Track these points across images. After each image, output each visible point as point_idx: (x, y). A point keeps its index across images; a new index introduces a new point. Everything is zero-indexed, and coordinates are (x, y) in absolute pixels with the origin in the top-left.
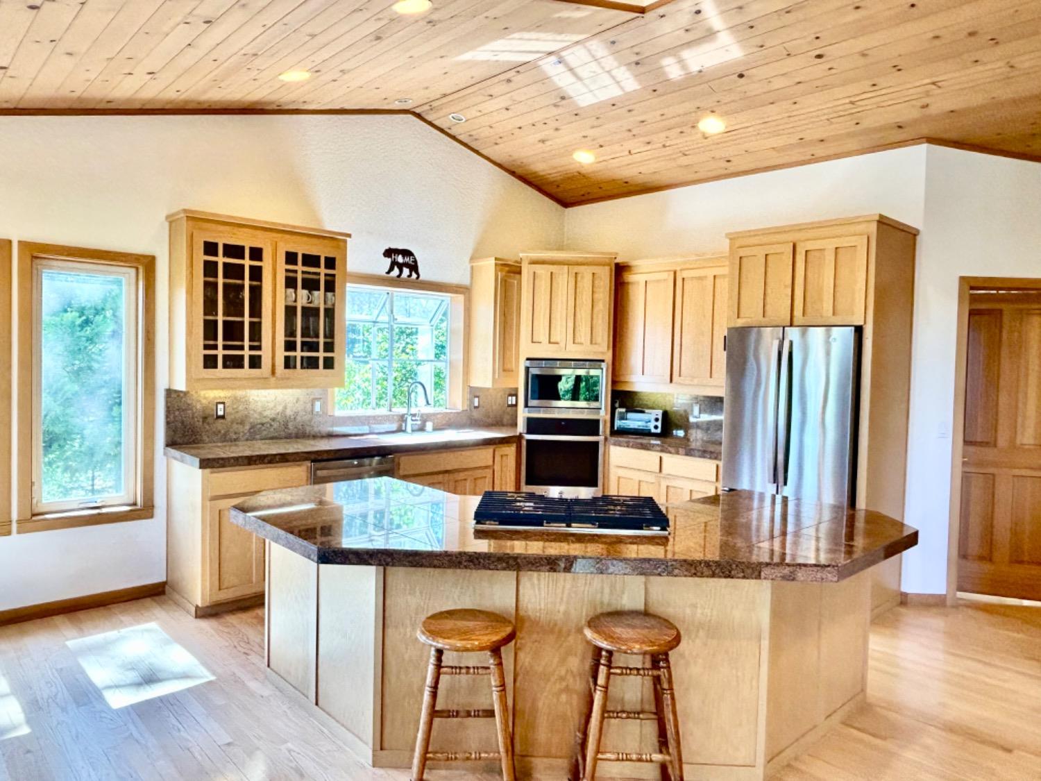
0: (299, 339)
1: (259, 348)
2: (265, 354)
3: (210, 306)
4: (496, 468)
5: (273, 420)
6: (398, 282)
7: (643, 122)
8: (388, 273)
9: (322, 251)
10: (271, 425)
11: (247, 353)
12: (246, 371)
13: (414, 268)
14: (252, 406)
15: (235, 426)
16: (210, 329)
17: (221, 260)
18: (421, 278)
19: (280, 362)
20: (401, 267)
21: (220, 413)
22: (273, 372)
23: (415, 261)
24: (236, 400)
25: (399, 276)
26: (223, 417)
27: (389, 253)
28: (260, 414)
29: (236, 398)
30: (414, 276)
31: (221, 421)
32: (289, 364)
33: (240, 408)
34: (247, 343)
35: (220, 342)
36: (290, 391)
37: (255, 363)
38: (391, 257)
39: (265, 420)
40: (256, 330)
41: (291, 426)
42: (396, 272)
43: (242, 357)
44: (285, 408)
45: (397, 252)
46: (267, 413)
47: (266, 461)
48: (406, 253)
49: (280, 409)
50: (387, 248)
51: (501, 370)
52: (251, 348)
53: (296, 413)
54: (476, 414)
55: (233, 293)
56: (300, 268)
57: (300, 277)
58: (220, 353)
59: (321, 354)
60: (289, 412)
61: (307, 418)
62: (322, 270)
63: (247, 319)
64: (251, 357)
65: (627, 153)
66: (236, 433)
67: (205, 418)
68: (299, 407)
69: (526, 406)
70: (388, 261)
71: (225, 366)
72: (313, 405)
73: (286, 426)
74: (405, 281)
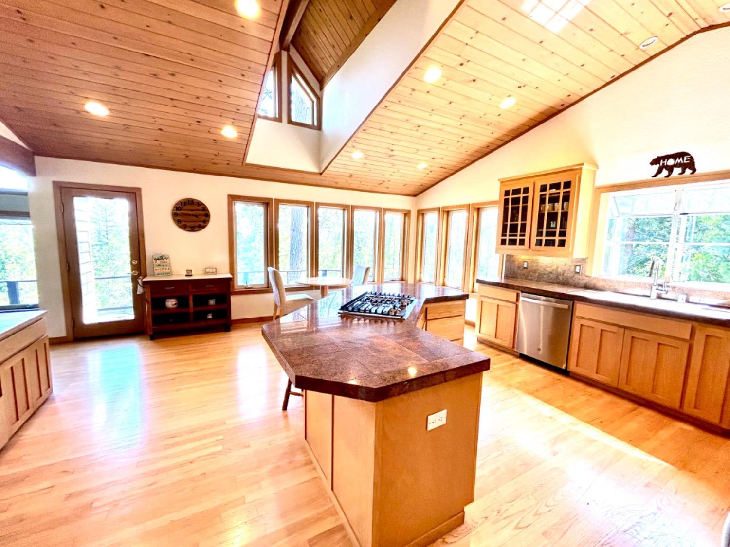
0: (544, 230)
1: (524, 235)
2: (527, 238)
5: (551, 273)
6: (667, 182)
8: (655, 176)
9: (561, 179)
10: (549, 276)
11: (518, 238)
12: (517, 246)
13: (691, 165)
14: (540, 265)
15: (531, 273)
18: (697, 172)
19: (534, 241)
21: (525, 266)
22: (530, 247)
23: (692, 159)
24: (533, 261)
25: (667, 177)
26: (526, 268)
28: (544, 269)
29: (533, 260)
30: (688, 171)
31: (525, 270)
32: (539, 243)
33: (534, 265)
34: (519, 233)
36: (562, 259)
37: (522, 242)
38: (659, 163)
39: (546, 273)
40: (523, 227)
41: (561, 278)
43: (516, 240)
44: (558, 268)
46: (548, 269)
49: (554, 268)
50: (656, 157)
52: (521, 236)
53: (565, 271)
56: (548, 192)
57: (548, 196)
58: (507, 238)
59: (557, 238)
60: (559, 270)
61: (570, 275)
62: (562, 190)
63: (520, 222)
64: (520, 240)
66: (531, 276)
67: (519, 267)
68: (566, 268)
71: (509, 244)
72: (575, 268)
73: (557, 277)
74: (675, 179)
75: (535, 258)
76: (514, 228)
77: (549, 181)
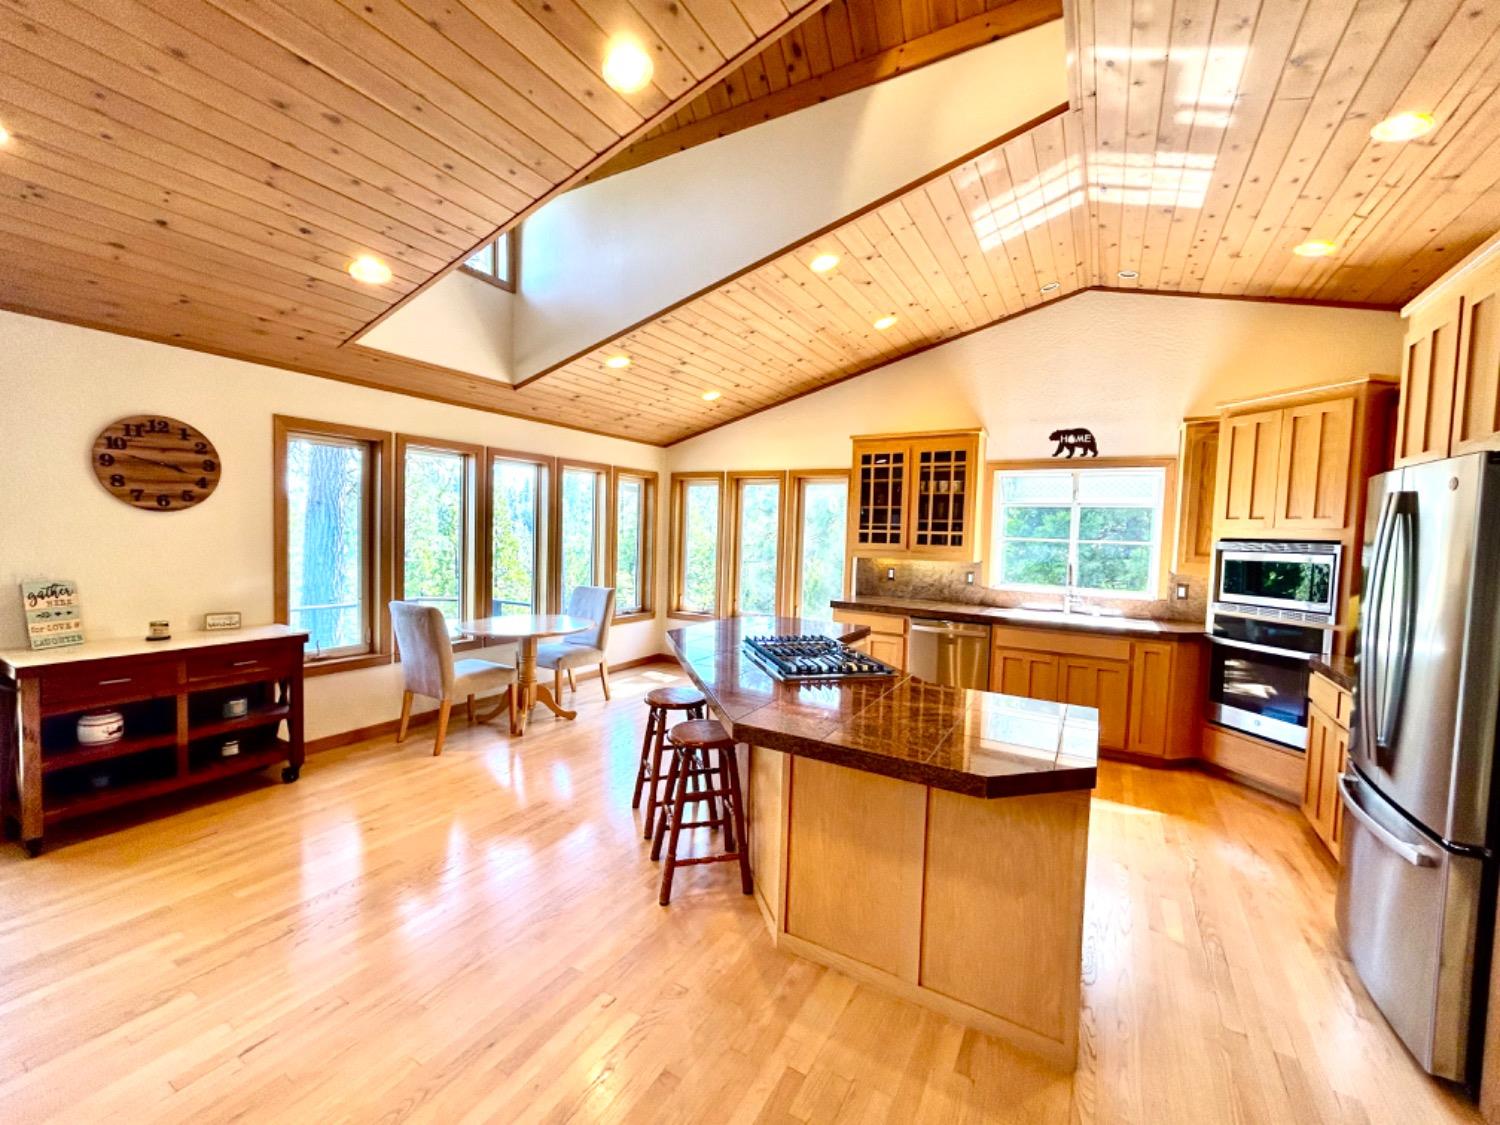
0: (930, 521)
1: (898, 528)
2: (903, 533)
3: (865, 500)
4: (1136, 664)
5: (932, 585)
6: (1069, 463)
8: (1056, 454)
9: (952, 447)
10: (929, 589)
11: (889, 532)
12: (888, 545)
13: (1091, 445)
14: (915, 573)
15: (901, 586)
16: (864, 518)
17: (873, 466)
18: (1099, 455)
19: (914, 538)
20: (1071, 447)
21: (891, 576)
22: (908, 546)
23: (1092, 439)
24: (903, 568)
25: (1069, 457)
27: (1055, 436)
28: (921, 579)
29: (902, 566)
30: (1090, 453)
31: (891, 582)
32: (922, 540)
33: (906, 573)
35: (871, 524)
36: (946, 563)
37: (895, 539)
38: (1059, 439)
39: (924, 585)
40: (897, 513)
41: (946, 591)
42: (1066, 452)
43: (885, 535)
44: (941, 577)
45: (1067, 433)
46: (927, 579)
48: (1080, 432)
49: (937, 577)
50: (1055, 430)
51: (1192, 552)
52: (893, 528)
53: (951, 582)
55: (881, 489)
56: (933, 464)
57: (932, 470)
58: (870, 531)
59: (950, 533)
60: (944, 580)
61: (962, 586)
62: (953, 463)
63: (890, 507)
64: (892, 535)
66: (902, 591)
67: (880, 579)
68: (955, 576)
69: (1217, 599)
70: (1056, 444)
71: (873, 541)
72: (967, 578)
73: (941, 591)
74: (1077, 460)
75: (906, 562)
76: (880, 516)
77: (934, 448)
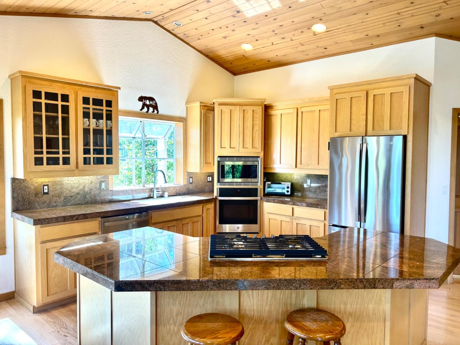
0: (92, 148)
1: (68, 153)
2: (72, 156)
3: (37, 128)
4: (204, 216)
5: (78, 194)
6: (147, 116)
7: (282, 26)
8: (141, 110)
9: (104, 97)
10: (76, 197)
11: (61, 156)
13: (155, 107)
14: (65, 186)
15: (55, 198)
16: (38, 142)
17: (43, 101)
19: (81, 161)
20: (148, 107)
21: (46, 191)
22: (77, 167)
23: (156, 104)
25: (147, 112)
26: (47, 193)
27: (141, 99)
28: (70, 191)
29: (55, 182)
30: (156, 112)
31: (46, 195)
32: (86, 161)
33: (58, 188)
34: (61, 150)
35: (45, 150)
37: (66, 161)
38: (143, 101)
39: (73, 194)
40: (66, 142)
41: (88, 197)
43: (58, 158)
44: (84, 187)
45: (146, 98)
46: (74, 190)
47: (74, 218)
48: (151, 99)
49: (81, 187)
50: (140, 96)
51: (205, 163)
52: (64, 153)
53: (91, 189)
54: (191, 187)
55: (52, 122)
56: (91, 106)
57: (91, 112)
58: (45, 156)
59: (105, 156)
60: (86, 189)
61: (97, 192)
62: (104, 108)
63: (60, 136)
64: (64, 158)
65: (271, 44)
66: (55, 202)
67: (36, 195)
68: (92, 186)
69: (219, 182)
72: (100, 185)
73: (85, 197)
74: (150, 114)
75: (58, 179)
76: (52, 144)
77: (92, 95)
